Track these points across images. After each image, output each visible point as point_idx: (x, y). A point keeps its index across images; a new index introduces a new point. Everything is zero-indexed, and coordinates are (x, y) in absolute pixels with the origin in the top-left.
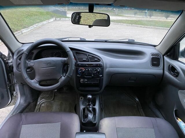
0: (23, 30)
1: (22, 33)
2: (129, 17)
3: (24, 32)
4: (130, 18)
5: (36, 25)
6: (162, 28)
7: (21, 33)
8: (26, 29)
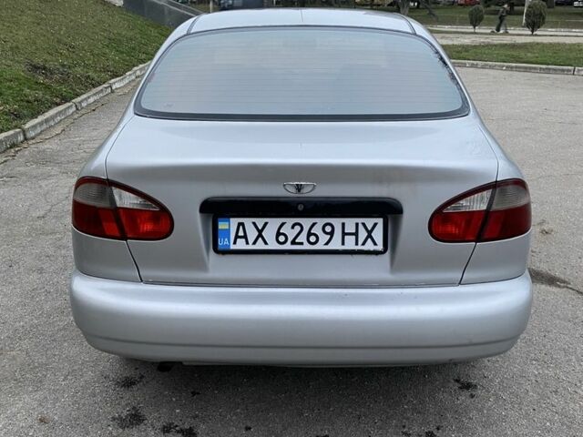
0: (114, 83)
1: (112, 91)
2: (447, 35)
3: (116, 89)
4: (451, 39)
5: (141, 70)
6: (544, 66)
7: (109, 90)
8: (118, 79)
